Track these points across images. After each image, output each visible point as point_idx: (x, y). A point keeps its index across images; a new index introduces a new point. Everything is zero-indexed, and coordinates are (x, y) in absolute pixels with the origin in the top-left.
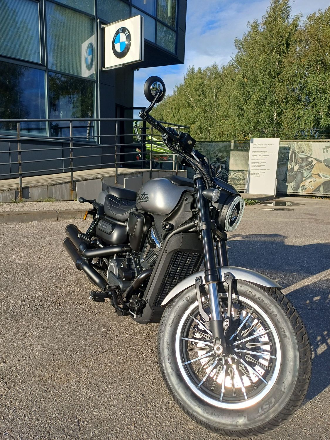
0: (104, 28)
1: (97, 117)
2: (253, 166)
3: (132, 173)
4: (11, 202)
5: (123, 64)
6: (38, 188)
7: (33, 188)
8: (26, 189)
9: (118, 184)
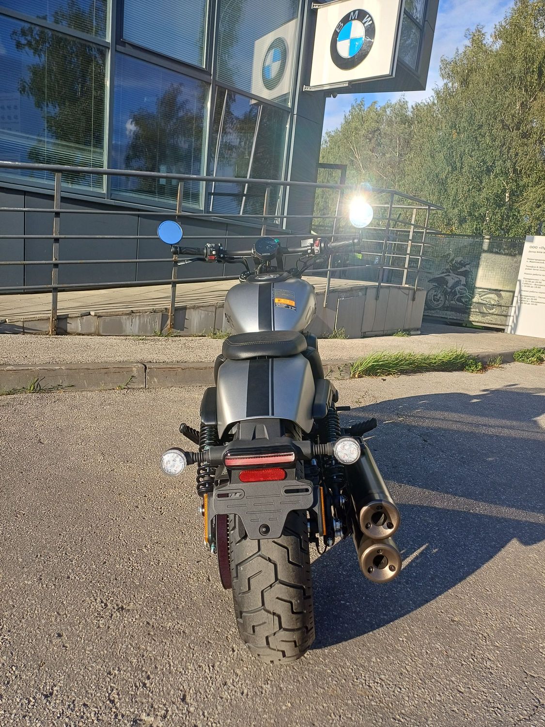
0: (318, 9)
1: (286, 179)
2: (527, 285)
3: (352, 290)
4: (153, 334)
5: (350, 82)
6: (200, 311)
7: (192, 310)
8: (181, 312)
9: (327, 309)
